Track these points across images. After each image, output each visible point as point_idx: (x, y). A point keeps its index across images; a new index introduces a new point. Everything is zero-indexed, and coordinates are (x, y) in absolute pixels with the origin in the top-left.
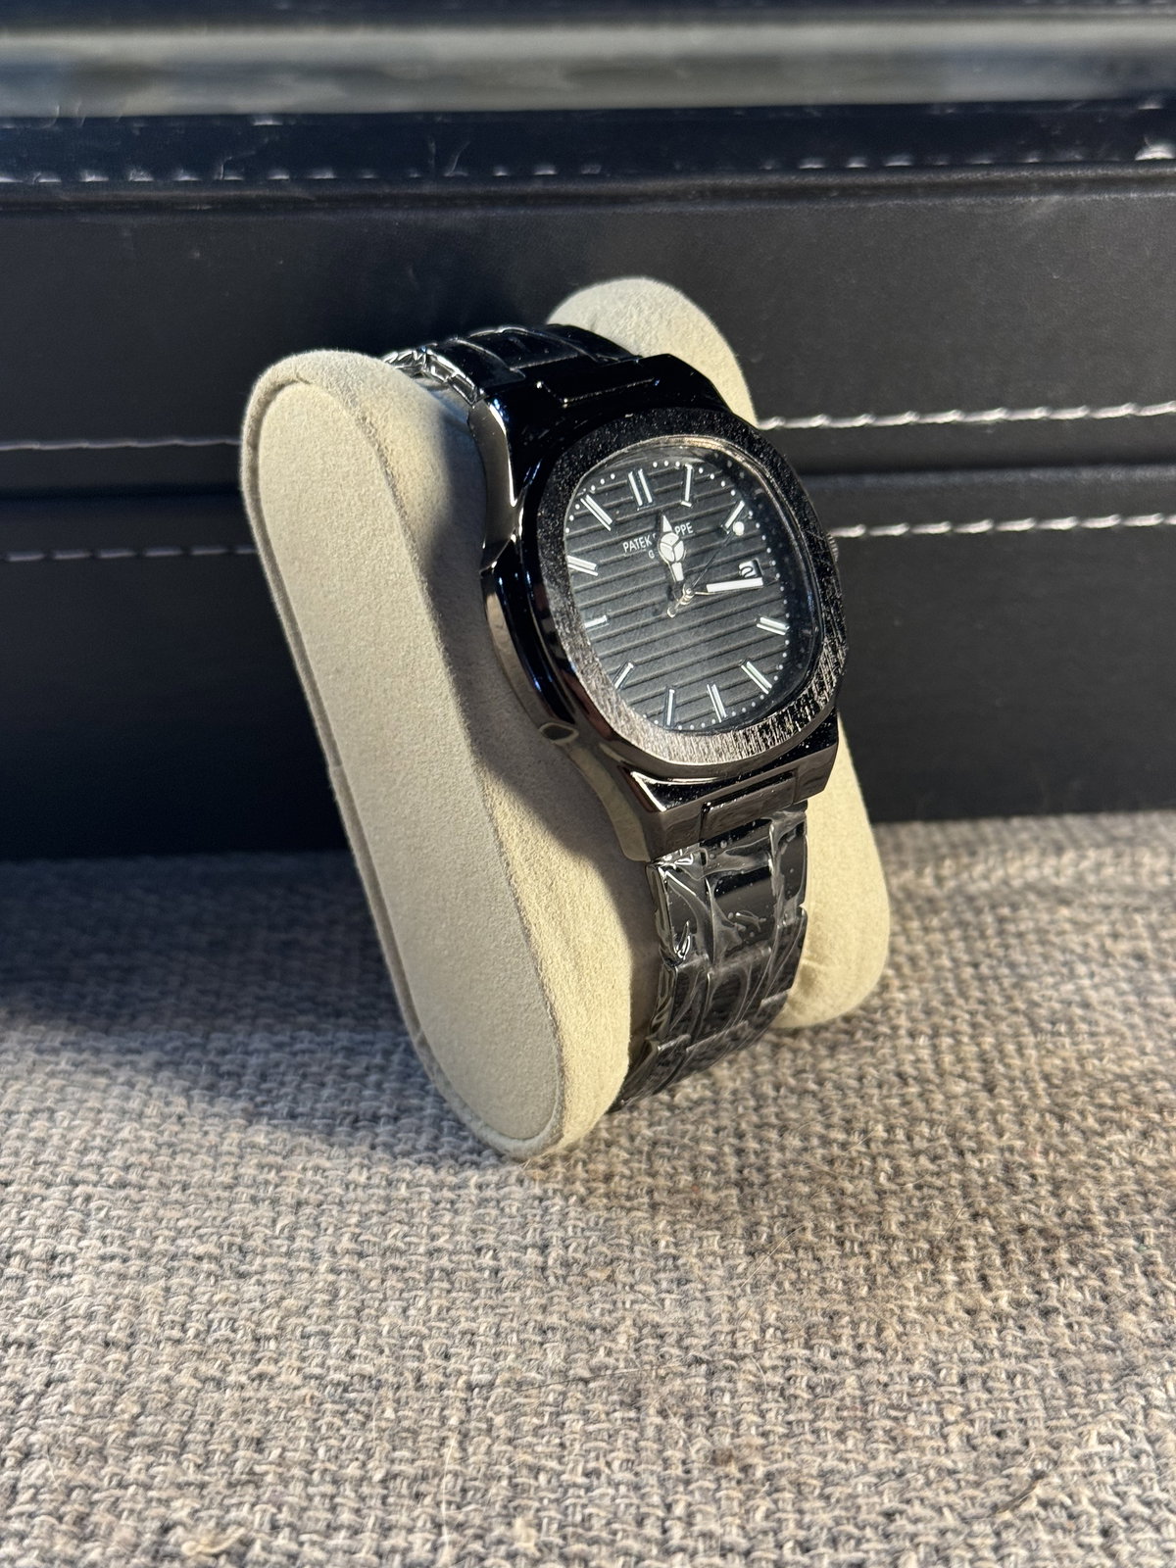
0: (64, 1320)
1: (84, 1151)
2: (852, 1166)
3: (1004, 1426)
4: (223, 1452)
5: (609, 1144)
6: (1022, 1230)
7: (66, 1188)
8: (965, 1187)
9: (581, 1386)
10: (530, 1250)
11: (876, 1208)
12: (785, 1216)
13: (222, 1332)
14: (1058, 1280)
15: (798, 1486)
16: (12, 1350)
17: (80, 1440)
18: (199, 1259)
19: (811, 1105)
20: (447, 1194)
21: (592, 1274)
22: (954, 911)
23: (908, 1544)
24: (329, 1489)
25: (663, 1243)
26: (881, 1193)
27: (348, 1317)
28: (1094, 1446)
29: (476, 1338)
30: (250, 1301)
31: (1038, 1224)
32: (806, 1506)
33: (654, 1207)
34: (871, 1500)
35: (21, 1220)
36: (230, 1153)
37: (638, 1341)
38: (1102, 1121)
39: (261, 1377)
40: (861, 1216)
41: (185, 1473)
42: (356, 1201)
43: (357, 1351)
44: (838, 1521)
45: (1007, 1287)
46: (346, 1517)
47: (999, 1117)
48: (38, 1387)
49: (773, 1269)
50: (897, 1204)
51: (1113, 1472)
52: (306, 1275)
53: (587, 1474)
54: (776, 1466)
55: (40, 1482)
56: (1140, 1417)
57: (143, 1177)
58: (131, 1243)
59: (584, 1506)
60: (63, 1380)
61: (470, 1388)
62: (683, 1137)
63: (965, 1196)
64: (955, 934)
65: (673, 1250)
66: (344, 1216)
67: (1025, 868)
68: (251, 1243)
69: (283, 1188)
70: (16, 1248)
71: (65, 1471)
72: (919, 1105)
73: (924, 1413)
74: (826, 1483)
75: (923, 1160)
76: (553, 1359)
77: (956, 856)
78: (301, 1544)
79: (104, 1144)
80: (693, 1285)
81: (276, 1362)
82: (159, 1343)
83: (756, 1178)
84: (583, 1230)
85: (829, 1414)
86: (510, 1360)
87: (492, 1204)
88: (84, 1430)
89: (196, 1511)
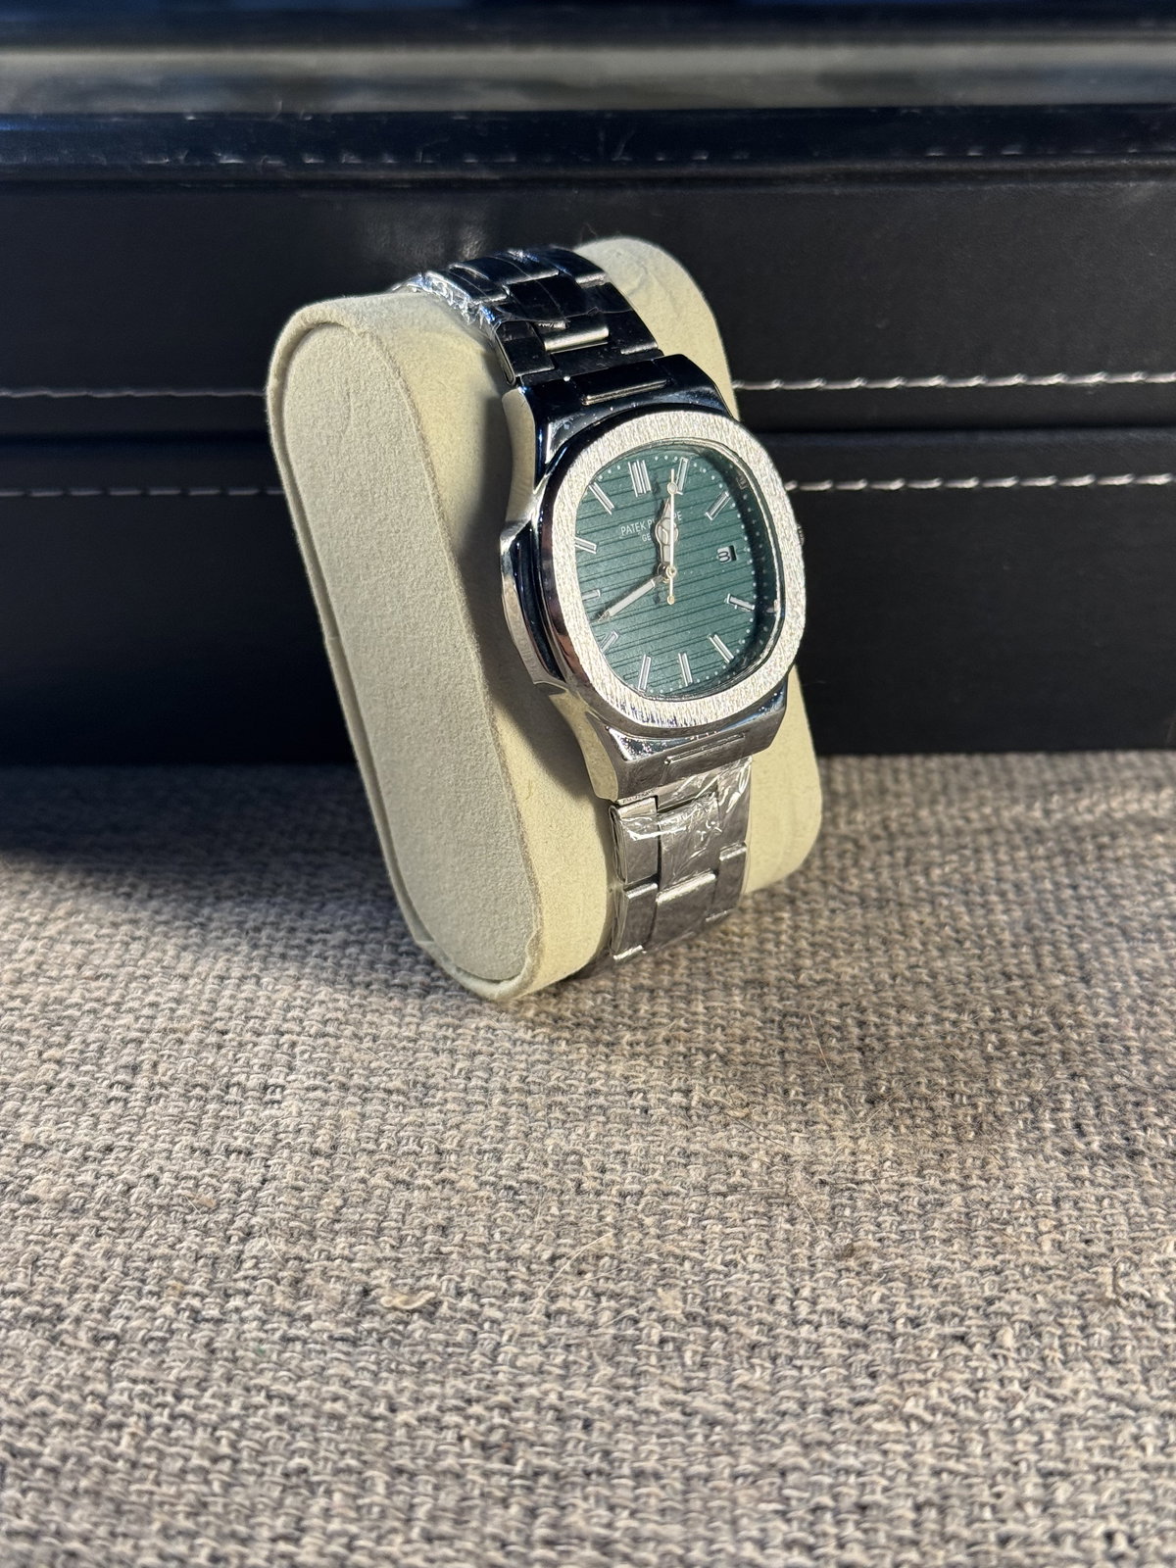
0: (275, 1135)
1: (289, 1009)
2: (962, 1040)
3: (1092, 1236)
4: (413, 1236)
5: (745, 1014)
6: (1116, 1087)
7: (274, 1036)
8: (1065, 1056)
9: (719, 1199)
10: (675, 1094)
11: (984, 1070)
12: (902, 1074)
13: (410, 1147)
14: (1145, 1129)
15: (910, 1278)
16: (233, 1156)
17: (292, 1224)
18: (389, 1092)
19: (925, 994)
20: (602, 1048)
21: (731, 1113)
22: (1059, 841)
23: (1005, 1321)
24: (503, 1264)
25: (793, 1092)
26: (989, 1059)
27: (518, 1139)
29: (628, 1158)
30: (433, 1124)
31: (1129, 1084)
32: (917, 1292)
33: (785, 1064)
34: (974, 1289)
35: (236, 1060)
36: (413, 1015)
37: (770, 1166)
39: (444, 1181)
40: (969, 1075)
41: (382, 1251)
42: (523, 1052)
43: (525, 1165)
44: (944, 1304)
45: (1099, 1134)
46: (519, 1286)
47: (1095, 1001)
48: (255, 1184)
49: (890, 1115)
50: (1003, 1067)
52: (481, 1107)
53: (725, 1264)
54: (890, 1263)
55: (261, 1254)
57: (338, 1029)
58: (330, 1078)
59: (723, 1287)
60: (274, 1178)
61: (623, 1194)
62: (810, 1010)
63: (1065, 1061)
64: (1058, 860)
65: (801, 1098)
66: (513, 1063)
67: (1126, 802)
68: (432, 1081)
69: (458, 1042)
70: (235, 1080)
71: (283, 1247)
72: (1022, 994)
73: (1022, 1225)
74: (934, 1276)
75: (1026, 1034)
76: (696, 1174)
77: (1063, 793)
78: (482, 1306)
79: (305, 1005)
80: (819, 1127)
81: (457, 1171)
82: (355, 1154)
83: (877, 1046)
84: (722, 1079)
85: (937, 1224)
86: (657, 1175)
87: (642, 1058)
88: (296, 1217)
89: (393, 1279)
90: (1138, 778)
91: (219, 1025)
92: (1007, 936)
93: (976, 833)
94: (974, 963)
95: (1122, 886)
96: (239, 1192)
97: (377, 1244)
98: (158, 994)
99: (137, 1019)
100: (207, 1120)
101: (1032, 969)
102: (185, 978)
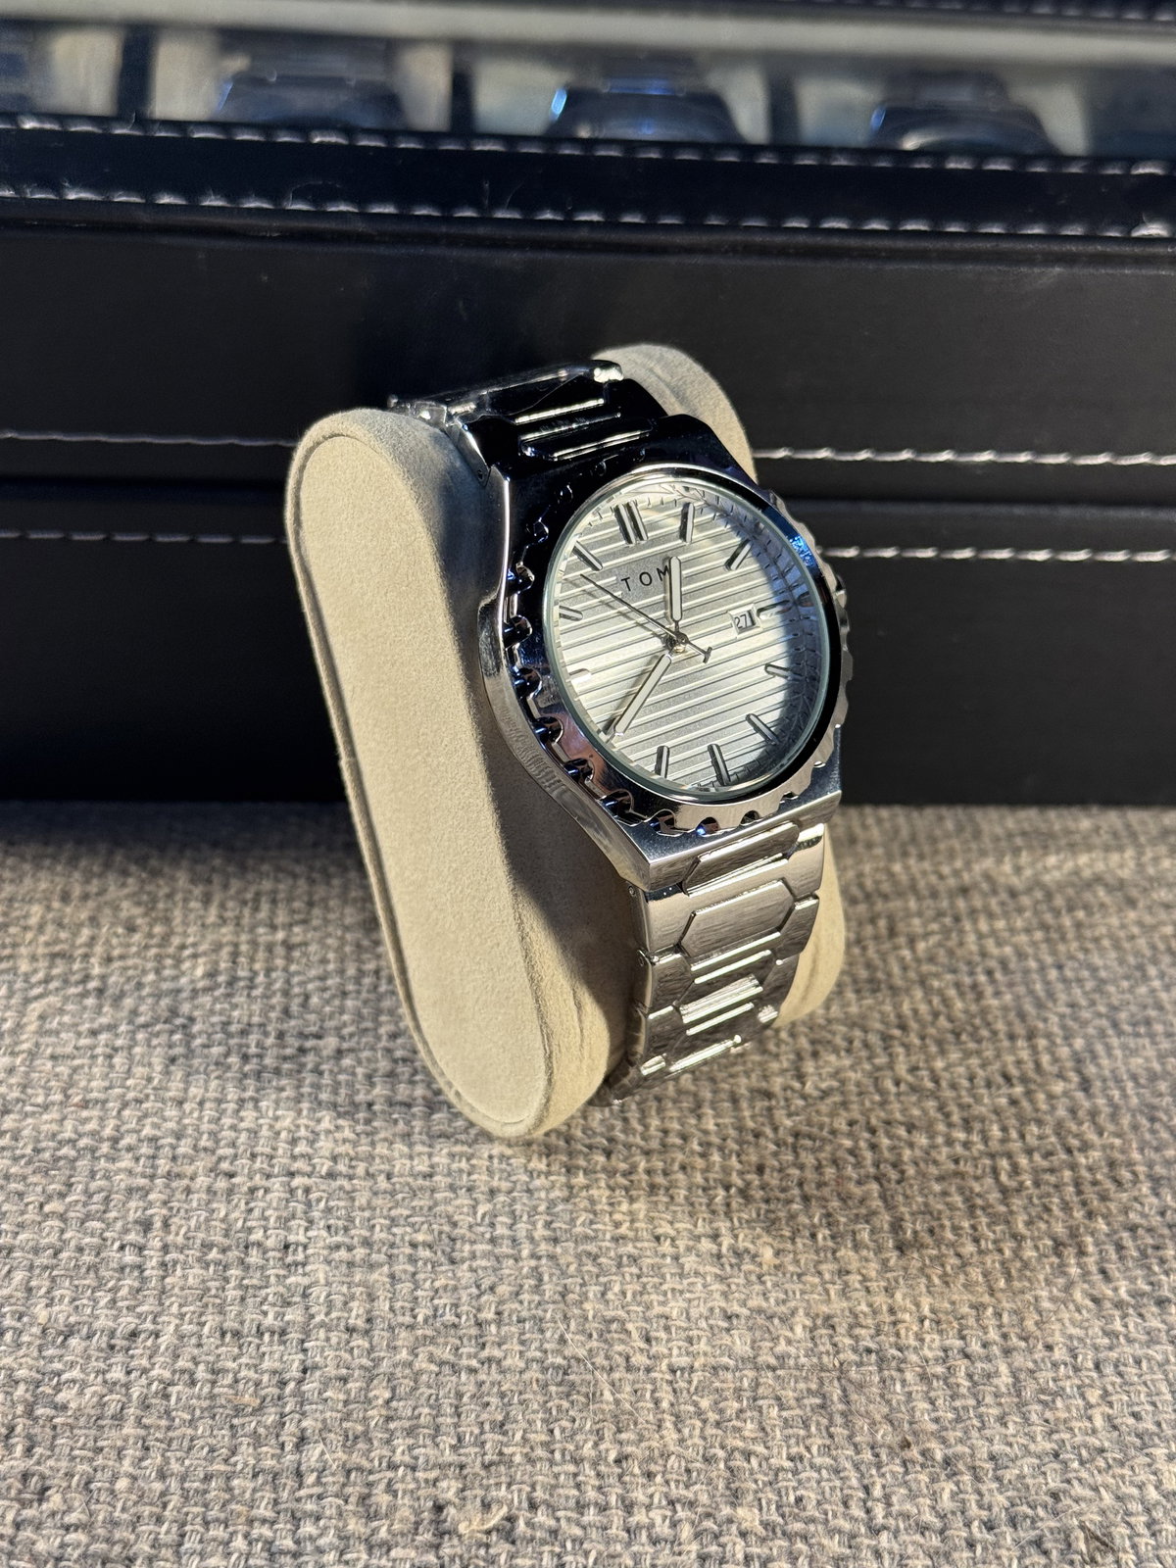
1: (294, 1142)
2: (975, 1165)
4: (471, 1433)
5: (757, 1135)
6: (1133, 1229)
7: (285, 1179)
9: (770, 1374)
10: (703, 1240)
11: (1002, 1209)
12: (923, 1213)
13: (448, 1317)
14: (1167, 1273)
15: (974, 1469)
16: (267, 1337)
17: (346, 1425)
18: (415, 1246)
19: (931, 1104)
22: (1036, 913)
25: (820, 1236)
26: (1004, 1191)
27: (555, 1302)
30: (466, 1288)
32: (983, 1487)
33: (806, 1199)
34: (1038, 1481)
35: (250, 1211)
37: (812, 1331)
39: (489, 1360)
41: (443, 1454)
42: (541, 1188)
43: (569, 1336)
44: (1012, 1502)
45: (1125, 1279)
47: (1097, 1117)
48: (298, 1375)
49: (921, 1263)
52: (511, 1261)
53: (791, 1459)
54: (951, 1450)
55: (320, 1466)
57: (350, 1167)
59: (795, 1489)
60: (316, 1367)
61: (673, 1372)
62: (821, 1129)
63: (1079, 1192)
64: (1039, 935)
65: (830, 1243)
66: (534, 1203)
68: (458, 1232)
69: (474, 1177)
70: (253, 1237)
71: (339, 1455)
72: (1025, 1104)
73: (1070, 1397)
74: (997, 1466)
75: (1037, 1157)
77: (1030, 848)
78: (558, 1520)
79: (311, 1136)
80: (852, 1276)
81: (499, 1345)
83: (894, 1175)
85: (989, 1399)
86: (703, 1346)
87: (662, 1192)
88: (347, 1417)
89: (463, 1490)
91: (225, 1166)
92: (1000, 1026)
93: (952, 894)
94: (974, 1060)
96: (283, 1384)
97: (436, 1445)
98: (155, 1125)
100: (231, 1293)
101: (1030, 1068)
102: (180, 1103)
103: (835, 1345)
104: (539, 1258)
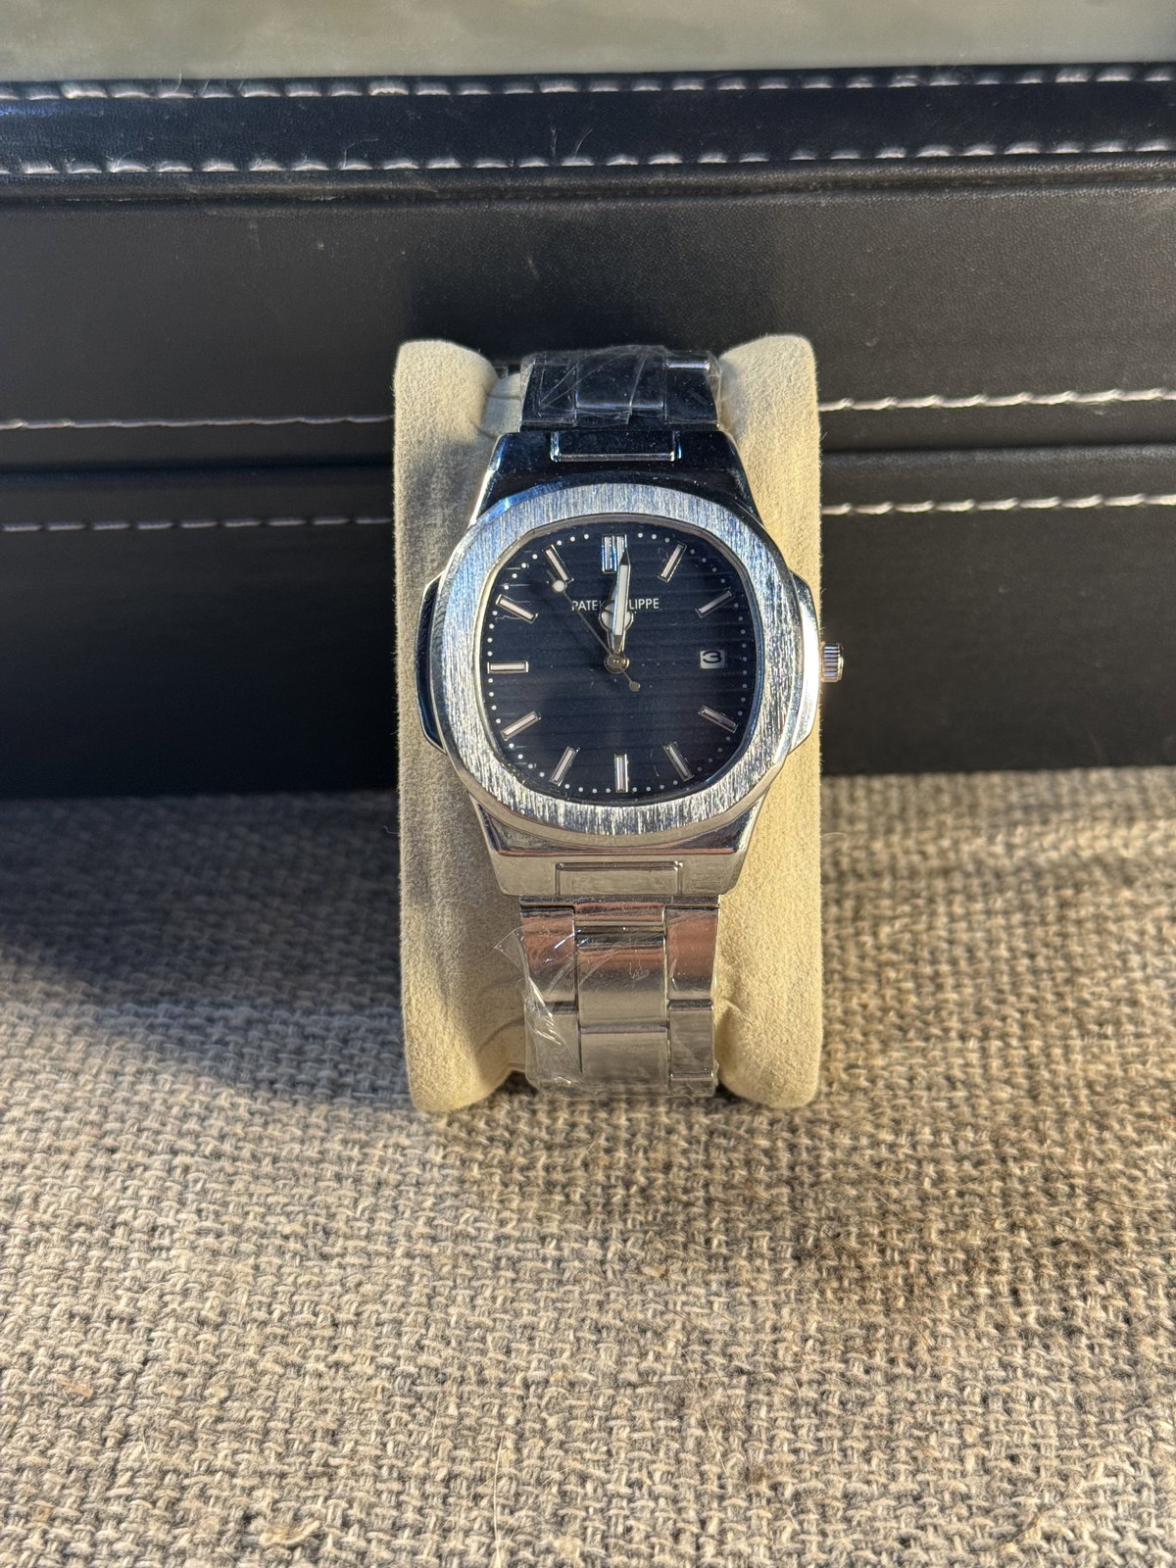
0: (161, 1297)
1: (185, 1117)
2: (898, 1171)
3: (1018, 1451)
4: (301, 1441)
5: (670, 1131)
6: (1056, 1243)
7: (167, 1157)
8: (1005, 1195)
9: (629, 1391)
10: (591, 1242)
11: (919, 1215)
12: (831, 1219)
13: (304, 1315)
14: (1084, 1298)
15: (823, 1508)
16: (115, 1324)
17: (173, 1423)
18: (286, 1238)
19: (862, 1103)
20: (516, 1175)
21: (647, 1270)
22: (1019, 892)
24: (396, 1486)
25: (715, 1242)
26: (924, 1198)
27: (419, 1305)
28: (1101, 1479)
29: (535, 1333)
30: (331, 1285)
31: (1072, 1237)
32: (829, 1528)
33: (709, 1201)
34: (889, 1525)
35: (125, 1189)
36: (318, 1127)
37: (685, 1346)
38: (1140, 1131)
39: (337, 1365)
40: (903, 1223)
41: (267, 1463)
42: (431, 1182)
43: (426, 1342)
44: (857, 1546)
45: (1036, 1303)
46: (410, 1516)
47: (1041, 1125)
48: (137, 1366)
49: (817, 1276)
50: (939, 1211)
51: (1115, 1506)
52: (383, 1260)
53: (630, 1485)
54: (804, 1485)
55: (137, 1465)
56: (1145, 1451)
57: (237, 1148)
59: (626, 1517)
60: (156, 1359)
61: (526, 1386)
62: (739, 1128)
63: (1006, 1205)
64: (1017, 918)
65: (724, 1251)
66: (420, 1198)
67: (1095, 838)
68: (334, 1225)
69: (365, 1166)
70: (121, 1218)
71: (159, 1455)
72: (966, 1109)
73: (945, 1434)
74: (849, 1504)
75: (967, 1166)
76: (606, 1359)
77: (1028, 824)
78: (369, 1541)
79: (203, 1113)
80: (741, 1289)
81: (352, 1348)
82: (245, 1325)
83: (807, 1177)
84: (641, 1223)
85: (857, 1432)
86: (565, 1358)
87: (558, 1189)
88: (177, 1413)
89: (276, 1502)
90: (1109, 805)
91: (109, 1141)
92: (954, 1023)
93: (931, 874)
94: (918, 1060)
95: (1082, 956)
96: (120, 1375)
97: (262, 1451)
98: (45, 1097)
99: (19, 1132)
100: (89, 1275)
101: (977, 1072)
102: (76, 1074)
103: (706, 1363)
104: (413, 1258)
